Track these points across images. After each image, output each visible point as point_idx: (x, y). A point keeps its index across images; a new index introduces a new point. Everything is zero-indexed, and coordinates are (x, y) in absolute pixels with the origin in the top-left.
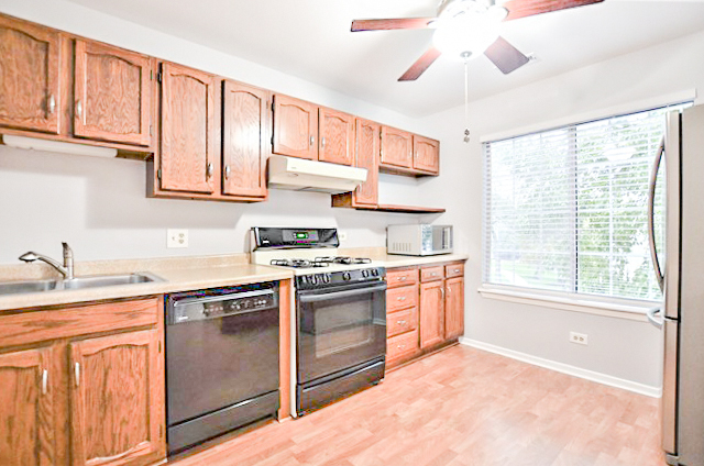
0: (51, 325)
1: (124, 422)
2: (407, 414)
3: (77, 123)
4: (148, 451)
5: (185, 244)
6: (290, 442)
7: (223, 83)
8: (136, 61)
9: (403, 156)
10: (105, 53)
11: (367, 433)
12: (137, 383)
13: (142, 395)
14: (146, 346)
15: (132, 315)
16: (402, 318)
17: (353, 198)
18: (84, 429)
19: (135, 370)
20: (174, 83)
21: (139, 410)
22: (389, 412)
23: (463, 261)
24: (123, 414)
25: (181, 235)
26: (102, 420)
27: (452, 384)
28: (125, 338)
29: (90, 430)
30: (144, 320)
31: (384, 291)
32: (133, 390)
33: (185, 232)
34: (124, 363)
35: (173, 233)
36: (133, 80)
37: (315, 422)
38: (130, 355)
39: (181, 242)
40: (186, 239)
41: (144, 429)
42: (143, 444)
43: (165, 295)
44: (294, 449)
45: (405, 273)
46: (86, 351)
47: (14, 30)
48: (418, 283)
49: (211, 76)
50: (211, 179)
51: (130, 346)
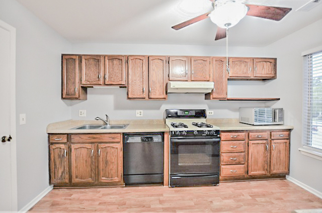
0: (94, 138)
1: (111, 170)
2: (218, 203)
3: (106, 81)
4: (117, 181)
5: (142, 115)
6: (162, 195)
7: (148, 57)
8: (120, 58)
9: (245, 71)
10: (112, 58)
11: (192, 203)
12: (115, 159)
13: (116, 163)
14: (117, 148)
15: (113, 138)
16: (235, 157)
17: (211, 96)
18: (101, 169)
19: (114, 155)
20: (132, 62)
21: (115, 167)
22: (210, 200)
23: (290, 130)
24: (111, 167)
25: (140, 112)
26: (106, 167)
27: (257, 199)
28: (111, 145)
29: (103, 170)
30: (117, 140)
31: (219, 142)
32: (113, 161)
33: (142, 111)
34: (111, 152)
35: (137, 111)
36: (120, 64)
37: (176, 191)
38: (113, 150)
39: (140, 114)
40: (142, 113)
41: (116, 174)
42: (116, 178)
43: (123, 133)
44: (161, 198)
45: (237, 134)
46: (102, 147)
47: (92, 58)
48: (247, 140)
49: (143, 56)
50: (144, 93)
51: (113, 147)
